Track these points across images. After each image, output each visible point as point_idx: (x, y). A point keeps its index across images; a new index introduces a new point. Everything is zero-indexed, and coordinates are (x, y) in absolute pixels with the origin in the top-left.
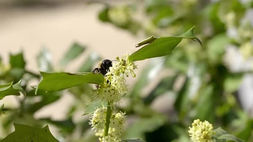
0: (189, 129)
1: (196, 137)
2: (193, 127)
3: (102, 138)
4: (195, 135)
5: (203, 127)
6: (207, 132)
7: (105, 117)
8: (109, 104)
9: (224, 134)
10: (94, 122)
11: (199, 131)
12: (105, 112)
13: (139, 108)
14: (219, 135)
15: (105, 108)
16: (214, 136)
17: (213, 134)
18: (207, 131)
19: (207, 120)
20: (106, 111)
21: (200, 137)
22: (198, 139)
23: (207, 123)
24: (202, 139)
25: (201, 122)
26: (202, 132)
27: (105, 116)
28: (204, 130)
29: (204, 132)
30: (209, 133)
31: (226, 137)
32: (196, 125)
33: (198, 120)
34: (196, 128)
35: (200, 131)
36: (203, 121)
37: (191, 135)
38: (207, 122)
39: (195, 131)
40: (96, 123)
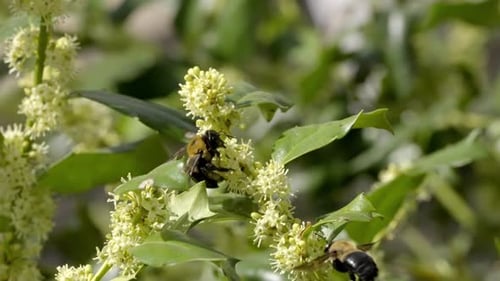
0: (180, 89)
1: (194, 102)
2: (188, 83)
3: (30, 88)
4: (192, 99)
5: (207, 82)
6: (214, 91)
7: (36, 47)
8: (43, 21)
9: (252, 91)
10: (14, 56)
11: (199, 90)
12: (35, 37)
13: (101, 31)
14: (241, 95)
15: (35, 28)
16: (230, 96)
17: (229, 93)
18: (215, 88)
19: (213, 68)
20: (38, 35)
21: (201, 100)
22: (198, 105)
23: (213, 73)
24: (207, 105)
25: (202, 72)
26: (205, 92)
27: (35, 44)
28: (209, 88)
29: (209, 91)
30: (220, 91)
31: (255, 96)
32: (193, 78)
33: (196, 68)
34: (192, 84)
35: (202, 90)
36: (206, 69)
37: (184, 100)
38: (214, 70)
39: (191, 90)
40: (19, 59)
